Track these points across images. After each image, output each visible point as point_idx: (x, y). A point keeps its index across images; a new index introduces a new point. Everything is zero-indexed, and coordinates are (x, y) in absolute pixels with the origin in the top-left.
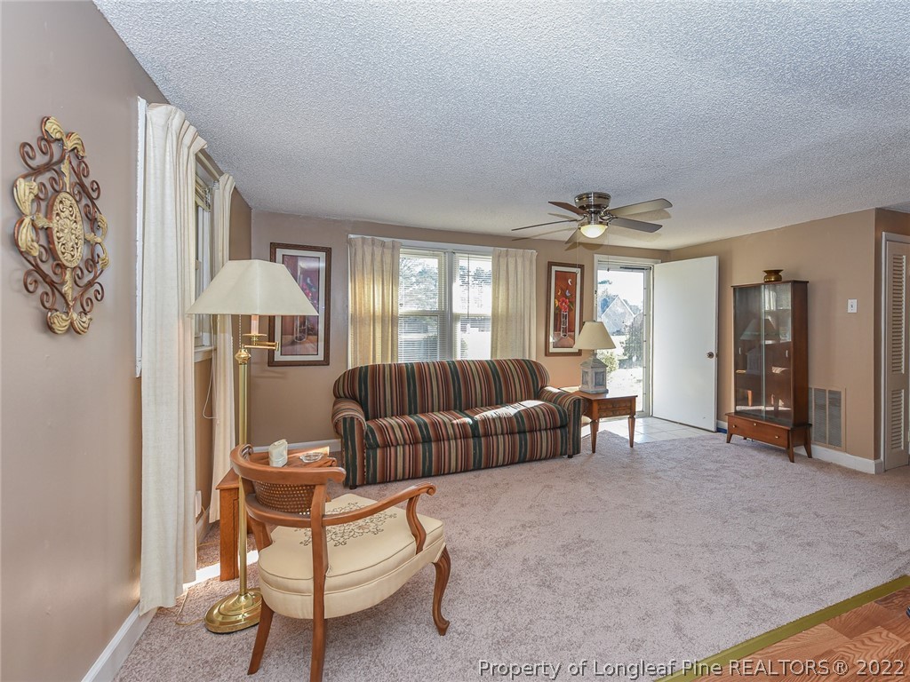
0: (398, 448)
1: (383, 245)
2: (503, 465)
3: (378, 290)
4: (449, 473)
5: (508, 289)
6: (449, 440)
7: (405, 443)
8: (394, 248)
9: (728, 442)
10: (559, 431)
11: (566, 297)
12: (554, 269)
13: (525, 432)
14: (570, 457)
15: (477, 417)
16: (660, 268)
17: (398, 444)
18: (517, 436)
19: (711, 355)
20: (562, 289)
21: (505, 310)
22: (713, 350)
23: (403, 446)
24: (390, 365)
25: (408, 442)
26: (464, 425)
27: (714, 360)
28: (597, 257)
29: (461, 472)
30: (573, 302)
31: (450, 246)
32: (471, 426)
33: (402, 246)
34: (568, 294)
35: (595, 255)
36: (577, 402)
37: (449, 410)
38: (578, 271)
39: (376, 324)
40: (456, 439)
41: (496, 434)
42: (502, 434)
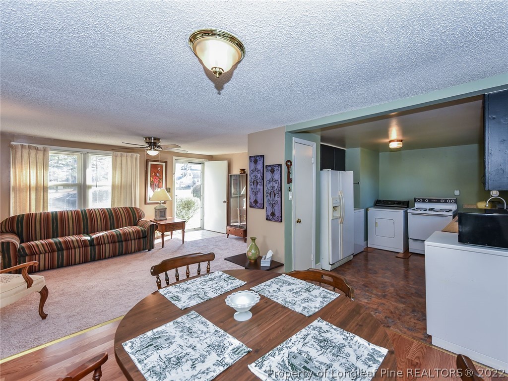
0: (41, 255)
1: (37, 149)
2: (109, 258)
3: (33, 173)
4: (75, 264)
5: (122, 173)
6: (75, 248)
7: (46, 252)
8: (45, 150)
9: (228, 237)
10: (142, 240)
11: (157, 176)
12: (150, 163)
13: (122, 241)
14: (149, 250)
15: (94, 236)
16: (208, 164)
17: (41, 253)
18: (117, 244)
19: (224, 202)
20: (155, 172)
21: (120, 183)
22: (226, 200)
23: (45, 254)
24: (41, 214)
25: (48, 251)
26: (85, 241)
27: (226, 204)
28: (175, 158)
29: (83, 263)
30: (161, 179)
31: (85, 150)
32: (89, 241)
33: (51, 149)
34: (158, 175)
35: (174, 157)
36: (152, 226)
37: (80, 234)
38: (164, 164)
39: (32, 192)
40: (79, 247)
41: (105, 244)
42: (108, 243)
